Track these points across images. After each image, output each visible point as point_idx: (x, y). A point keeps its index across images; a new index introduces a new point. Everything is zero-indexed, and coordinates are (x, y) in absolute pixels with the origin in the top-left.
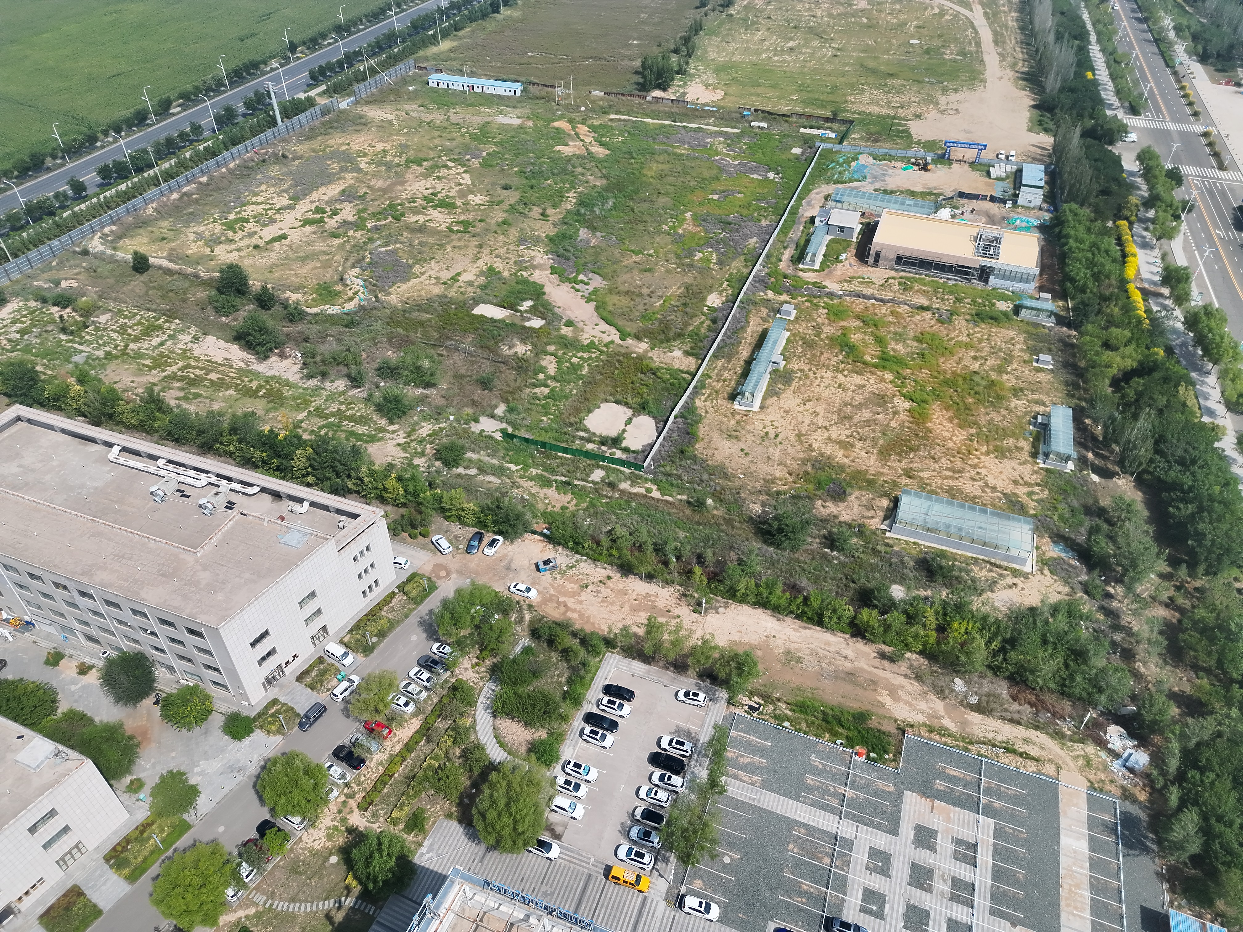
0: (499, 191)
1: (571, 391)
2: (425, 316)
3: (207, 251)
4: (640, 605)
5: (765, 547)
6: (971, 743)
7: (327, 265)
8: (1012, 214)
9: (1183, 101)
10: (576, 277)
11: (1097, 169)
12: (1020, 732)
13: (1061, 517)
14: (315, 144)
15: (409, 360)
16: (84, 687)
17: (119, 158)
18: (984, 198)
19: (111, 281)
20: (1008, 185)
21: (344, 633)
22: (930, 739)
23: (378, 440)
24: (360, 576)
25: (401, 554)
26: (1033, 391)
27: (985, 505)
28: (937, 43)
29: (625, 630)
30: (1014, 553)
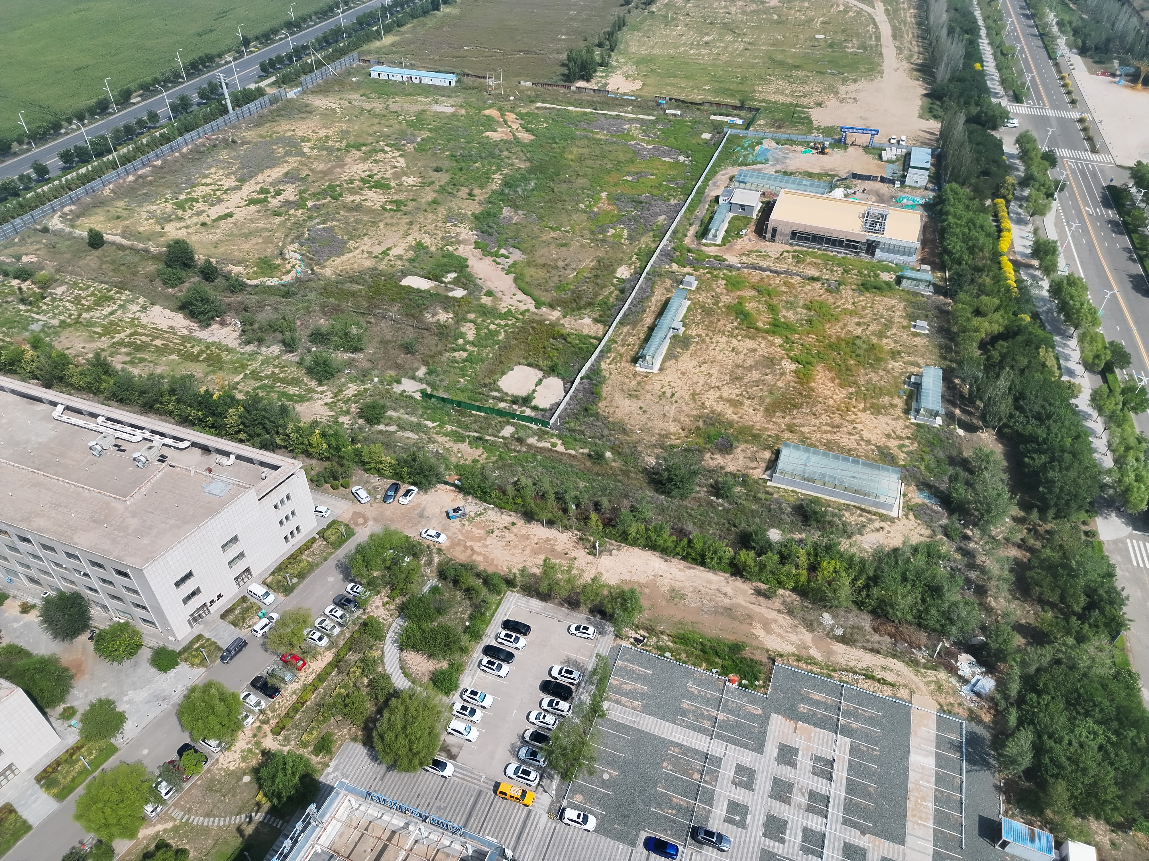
0: (431, 173)
1: (488, 355)
2: (356, 287)
3: (158, 228)
4: (540, 548)
5: (657, 495)
6: (835, 671)
7: (268, 241)
8: (900, 194)
9: (1063, 90)
10: (497, 251)
11: (979, 152)
12: (879, 660)
13: (927, 467)
14: (263, 130)
15: (338, 327)
16: (25, 624)
17: (80, 143)
18: (875, 178)
19: (68, 256)
20: (897, 167)
21: (267, 575)
22: (798, 667)
23: (308, 400)
24: (281, 523)
25: (323, 503)
26: (909, 354)
27: (859, 457)
28: (840, 37)
29: (523, 570)
30: (882, 499)
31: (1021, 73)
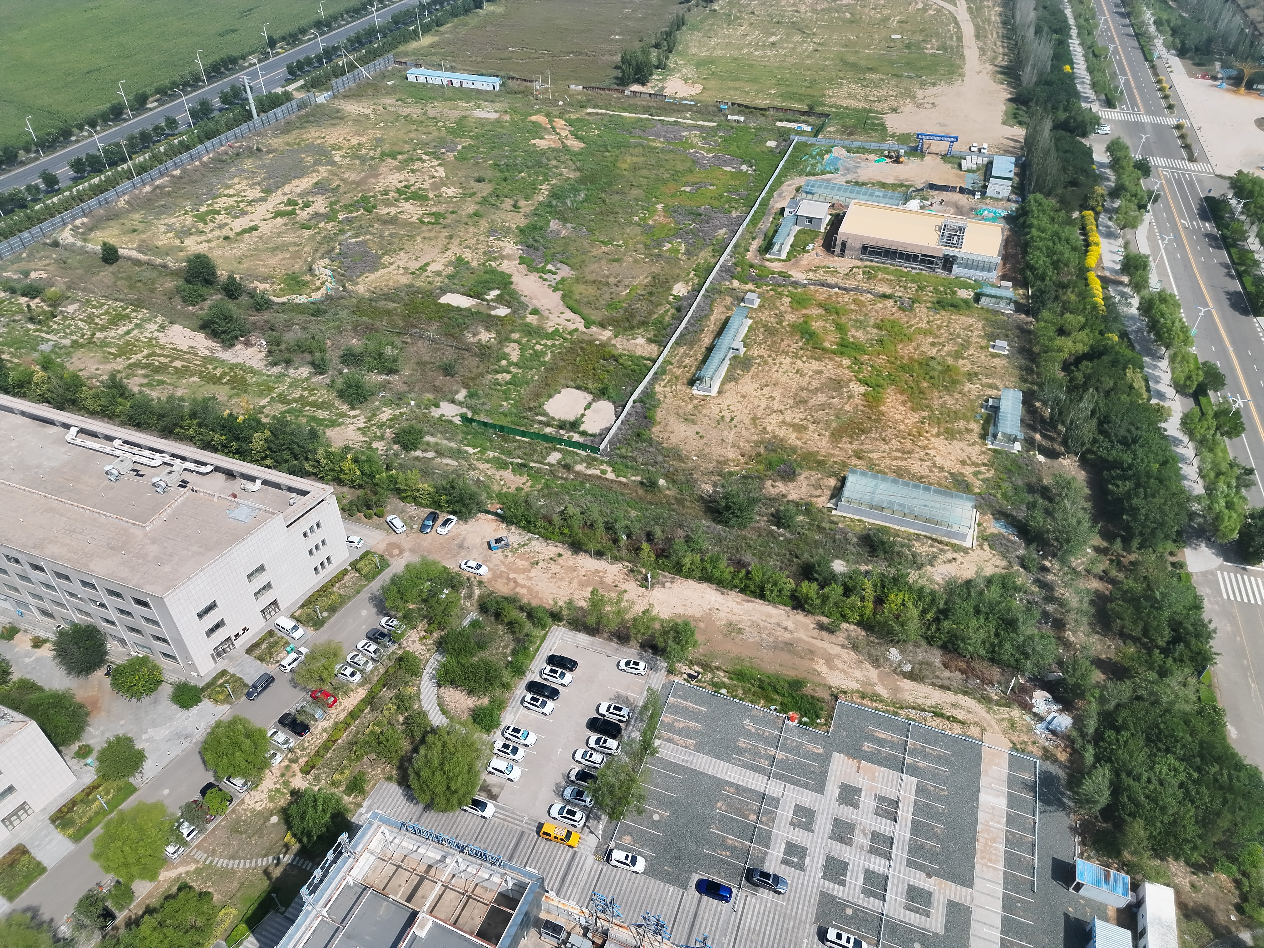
0: (473, 183)
1: (533, 377)
2: (392, 305)
3: (177, 242)
4: (588, 581)
5: (714, 525)
6: (901, 708)
7: (296, 256)
8: (981, 205)
9: (1159, 94)
10: (544, 267)
11: (1066, 161)
12: (950, 697)
13: (1004, 495)
14: (290, 138)
15: (371, 347)
16: (37, 659)
17: (93, 152)
18: (954, 189)
19: (80, 272)
20: (978, 177)
21: (295, 608)
22: (862, 704)
23: (339, 425)
24: (311, 552)
25: (355, 533)
26: (987, 376)
27: (931, 484)
28: (919, 37)
29: (570, 603)
30: (955, 529)
31: (1114, 75)
